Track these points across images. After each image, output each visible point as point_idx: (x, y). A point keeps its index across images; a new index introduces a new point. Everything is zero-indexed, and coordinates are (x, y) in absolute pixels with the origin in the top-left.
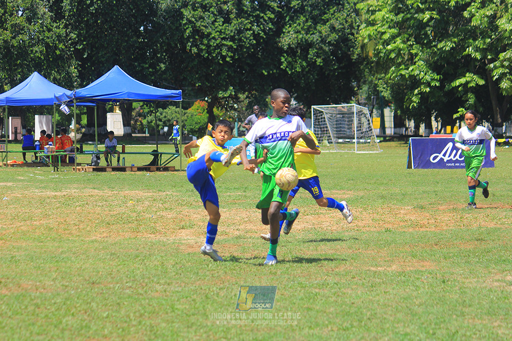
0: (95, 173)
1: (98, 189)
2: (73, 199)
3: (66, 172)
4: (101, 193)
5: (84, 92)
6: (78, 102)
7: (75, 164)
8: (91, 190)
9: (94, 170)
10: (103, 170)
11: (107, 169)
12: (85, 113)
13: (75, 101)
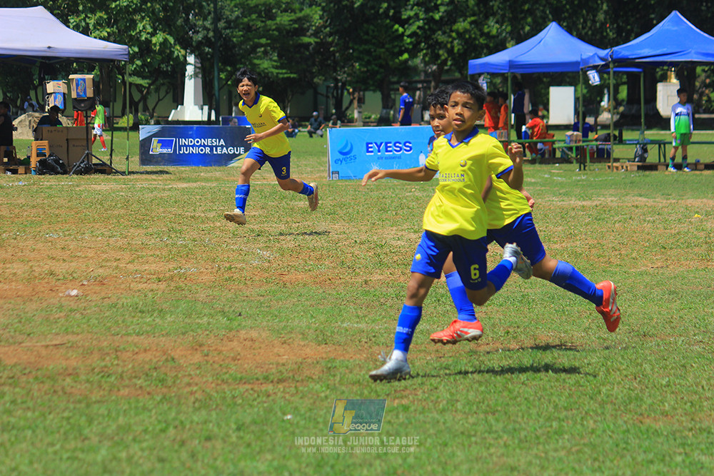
0: (641, 173)
1: (646, 196)
2: (609, 211)
3: (598, 171)
4: (651, 202)
5: (624, 50)
6: (617, 67)
7: (612, 160)
8: (636, 198)
9: (639, 168)
10: (653, 167)
11: (659, 167)
12: (624, 83)
13: (611, 65)
